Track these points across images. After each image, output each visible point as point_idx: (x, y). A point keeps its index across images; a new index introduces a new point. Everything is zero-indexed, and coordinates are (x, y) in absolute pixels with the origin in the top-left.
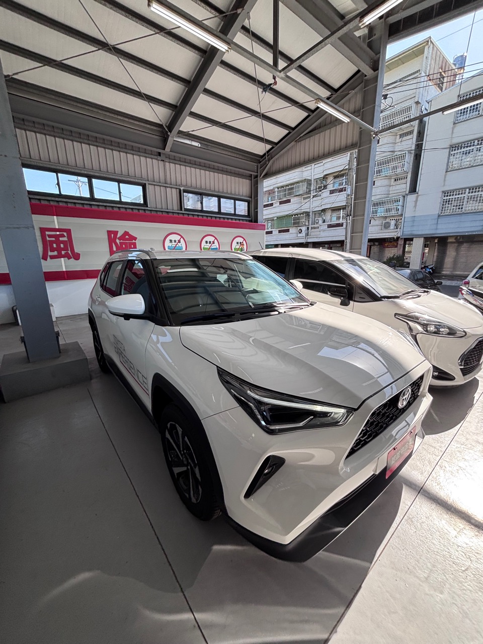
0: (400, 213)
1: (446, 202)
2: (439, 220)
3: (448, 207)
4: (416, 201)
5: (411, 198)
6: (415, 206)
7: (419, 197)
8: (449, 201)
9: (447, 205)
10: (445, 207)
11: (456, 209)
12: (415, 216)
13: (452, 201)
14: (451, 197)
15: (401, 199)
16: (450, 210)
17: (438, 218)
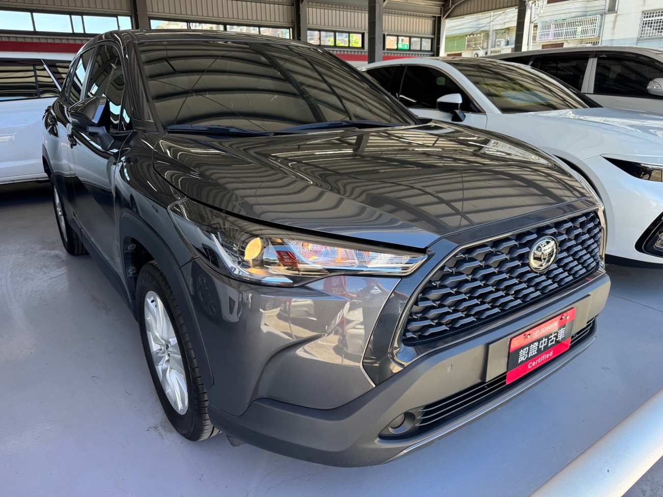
0: (596, 35)
1: (646, 24)
4: (615, 22)
5: (610, 18)
6: (614, 28)
7: (618, 17)
9: (647, 28)
10: (645, 30)
11: (656, 32)
12: (612, 40)
13: (652, 23)
14: (651, 19)
15: (599, 17)
16: (650, 33)
17: (637, 42)
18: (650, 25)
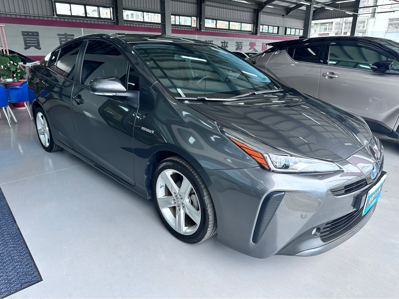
0: (365, 29)
1: (390, 24)
2: (386, 34)
3: (391, 27)
4: (374, 23)
5: (372, 21)
6: (374, 26)
7: (376, 21)
8: (392, 24)
9: (391, 26)
10: (390, 28)
11: (395, 29)
12: (373, 32)
13: (393, 24)
14: (393, 22)
15: (366, 21)
16: (392, 29)
17: (386, 33)
18: (392, 25)
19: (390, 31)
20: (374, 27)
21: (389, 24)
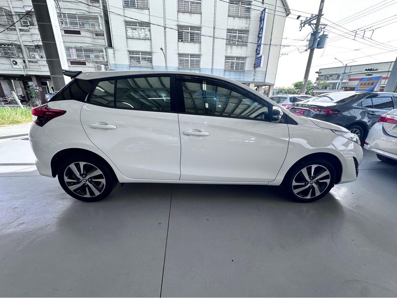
0: (105, 60)
4: (114, 54)
5: (110, 51)
9: (132, 60)
12: (116, 64)
13: (134, 58)
14: (133, 55)
15: (104, 49)
16: (135, 63)
17: (130, 68)
19: (133, 65)
20: (115, 58)
21: (131, 58)
